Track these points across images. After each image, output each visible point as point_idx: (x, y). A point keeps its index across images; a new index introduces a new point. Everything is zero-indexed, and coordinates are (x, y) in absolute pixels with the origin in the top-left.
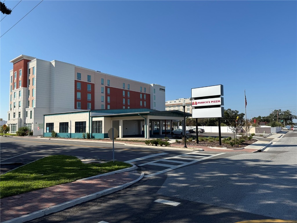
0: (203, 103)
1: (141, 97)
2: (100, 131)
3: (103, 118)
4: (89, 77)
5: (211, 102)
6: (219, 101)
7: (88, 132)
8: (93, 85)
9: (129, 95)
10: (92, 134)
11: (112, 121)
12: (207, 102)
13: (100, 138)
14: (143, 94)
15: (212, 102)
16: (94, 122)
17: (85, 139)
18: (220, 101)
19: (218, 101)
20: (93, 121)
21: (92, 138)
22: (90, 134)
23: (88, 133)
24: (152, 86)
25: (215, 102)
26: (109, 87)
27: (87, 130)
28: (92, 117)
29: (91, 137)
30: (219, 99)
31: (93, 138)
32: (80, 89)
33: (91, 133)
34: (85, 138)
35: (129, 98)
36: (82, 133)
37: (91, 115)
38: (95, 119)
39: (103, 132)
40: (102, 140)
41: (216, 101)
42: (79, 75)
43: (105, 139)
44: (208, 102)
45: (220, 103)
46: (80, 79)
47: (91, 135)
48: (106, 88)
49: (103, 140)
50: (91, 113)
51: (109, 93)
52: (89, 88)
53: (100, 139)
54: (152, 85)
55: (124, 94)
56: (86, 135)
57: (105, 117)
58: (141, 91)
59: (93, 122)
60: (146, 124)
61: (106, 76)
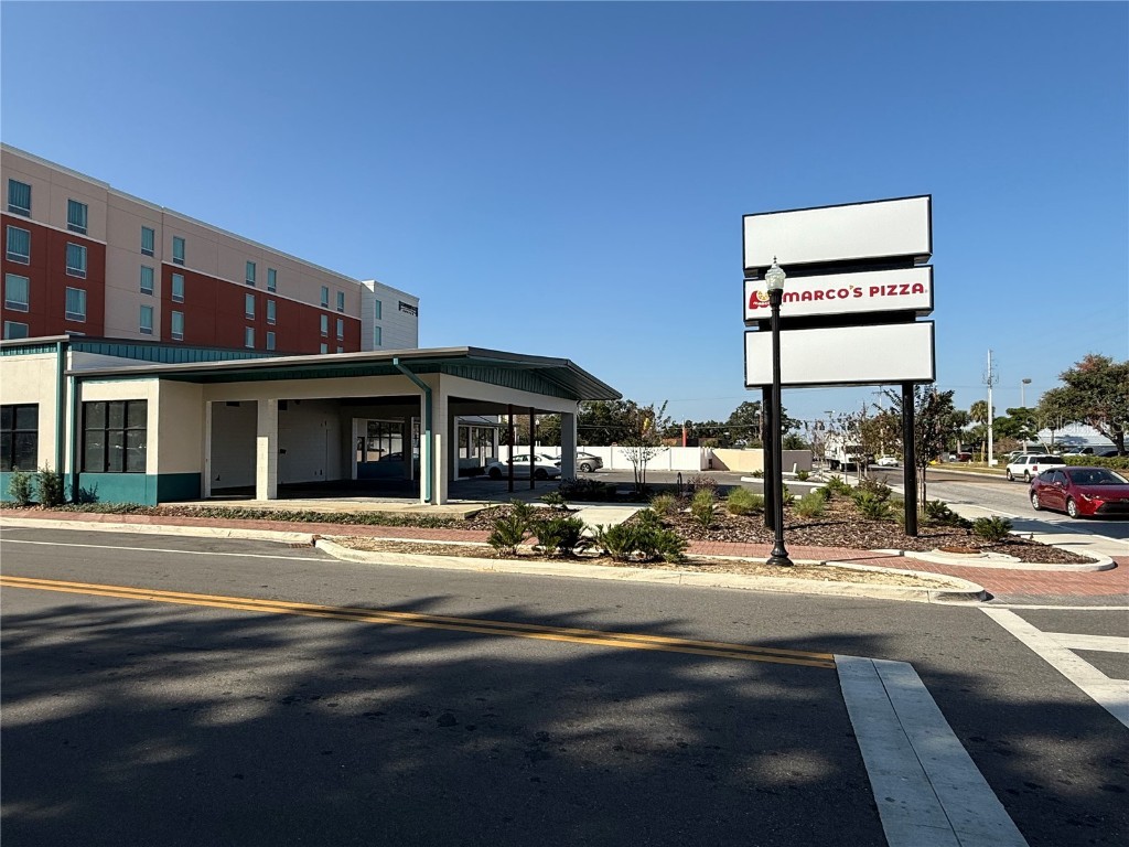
0: (819, 295)
1: (324, 328)
2: (132, 460)
3: (155, 383)
4: (77, 211)
5: (866, 291)
6: (918, 288)
7: (53, 468)
8: (97, 253)
9: (271, 316)
10: (76, 478)
11: (209, 403)
12: (843, 294)
13: (134, 502)
14: (333, 318)
15: (873, 291)
16: (89, 408)
17: (27, 512)
18: (927, 287)
19: (910, 289)
20: (85, 403)
21: (76, 501)
22: (62, 475)
23: (47, 473)
24: (372, 288)
25: (891, 293)
26: (180, 271)
27: (47, 458)
28: (79, 380)
29: (69, 498)
30: (919, 275)
31: (84, 499)
32: (24, 260)
33: (68, 470)
34: (28, 504)
35: (271, 329)
36: (12, 470)
37: (69, 368)
38: (94, 392)
39: (152, 468)
40: (144, 511)
41: (898, 290)
42: (20, 194)
43: (163, 505)
44: (851, 293)
45: (921, 301)
46: (27, 215)
47: (69, 482)
48: (168, 272)
49: (152, 513)
50: (69, 354)
51: (177, 298)
52: (78, 264)
53: (129, 510)
54: (370, 285)
55: (250, 310)
56: (36, 486)
57: (162, 375)
58: (323, 305)
59: (83, 409)
60: (430, 427)
61: (163, 216)
